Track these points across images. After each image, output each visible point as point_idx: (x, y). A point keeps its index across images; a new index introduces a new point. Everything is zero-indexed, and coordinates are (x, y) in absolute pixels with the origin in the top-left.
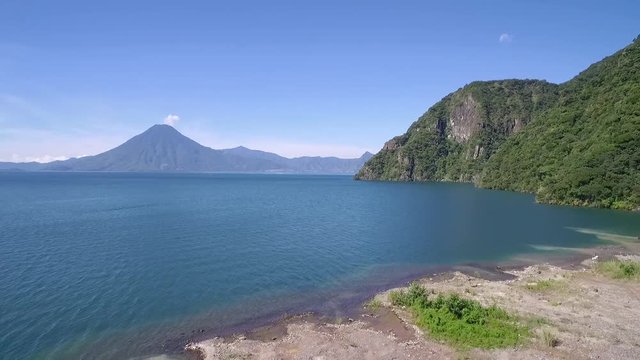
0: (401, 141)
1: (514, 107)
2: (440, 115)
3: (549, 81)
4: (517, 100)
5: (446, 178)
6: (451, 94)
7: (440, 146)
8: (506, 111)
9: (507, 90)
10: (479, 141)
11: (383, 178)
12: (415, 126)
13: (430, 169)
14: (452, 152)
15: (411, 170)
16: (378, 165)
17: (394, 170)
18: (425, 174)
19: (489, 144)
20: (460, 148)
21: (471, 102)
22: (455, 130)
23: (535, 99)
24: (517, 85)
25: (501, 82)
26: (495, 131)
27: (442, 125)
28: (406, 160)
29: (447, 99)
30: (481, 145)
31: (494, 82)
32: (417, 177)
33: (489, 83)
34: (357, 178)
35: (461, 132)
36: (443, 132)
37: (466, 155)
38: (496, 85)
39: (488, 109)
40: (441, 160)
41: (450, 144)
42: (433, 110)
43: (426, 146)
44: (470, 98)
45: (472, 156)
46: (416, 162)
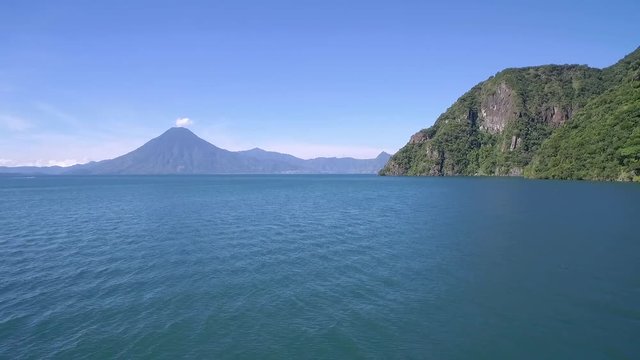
0: (430, 133)
1: (553, 94)
2: (470, 106)
3: (591, 66)
4: (556, 86)
5: (481, 172)
6: (481, 84)
7: (472, 138)
8: (544, 99)
9: (543, 77)
10: (516, 131)
11: (410, 172)
12: (443, 117)
13: (462, 164)
14: (485, 144)
15: (441, 163)
16: (406, 159)
17: (422, 164)
18: (456, 169)
19: (527, 134)
20: (493, 140)
21: (504, 90)
22: (488, 120)
23: (576, 85)
24: (556, 70)
25: (537, 69)
26: (533, 120)
27: (473, 116)
28: (436, 153)
29: (477, 88)
30: (518, 136)
31: (529, 68)
32: (448, 171)
33: (524, 69)
34: (382, 174)
35: (493, 123)
36: (474, 124)
37: (501, 148)
38: (531, 71)
39: (524, 97)
40: (473, 153)
41: (483, 135)
42: (462, 100)
43: (456, 138)
44: (504, 86)
45: (509, 147)
46: (446, 155)
